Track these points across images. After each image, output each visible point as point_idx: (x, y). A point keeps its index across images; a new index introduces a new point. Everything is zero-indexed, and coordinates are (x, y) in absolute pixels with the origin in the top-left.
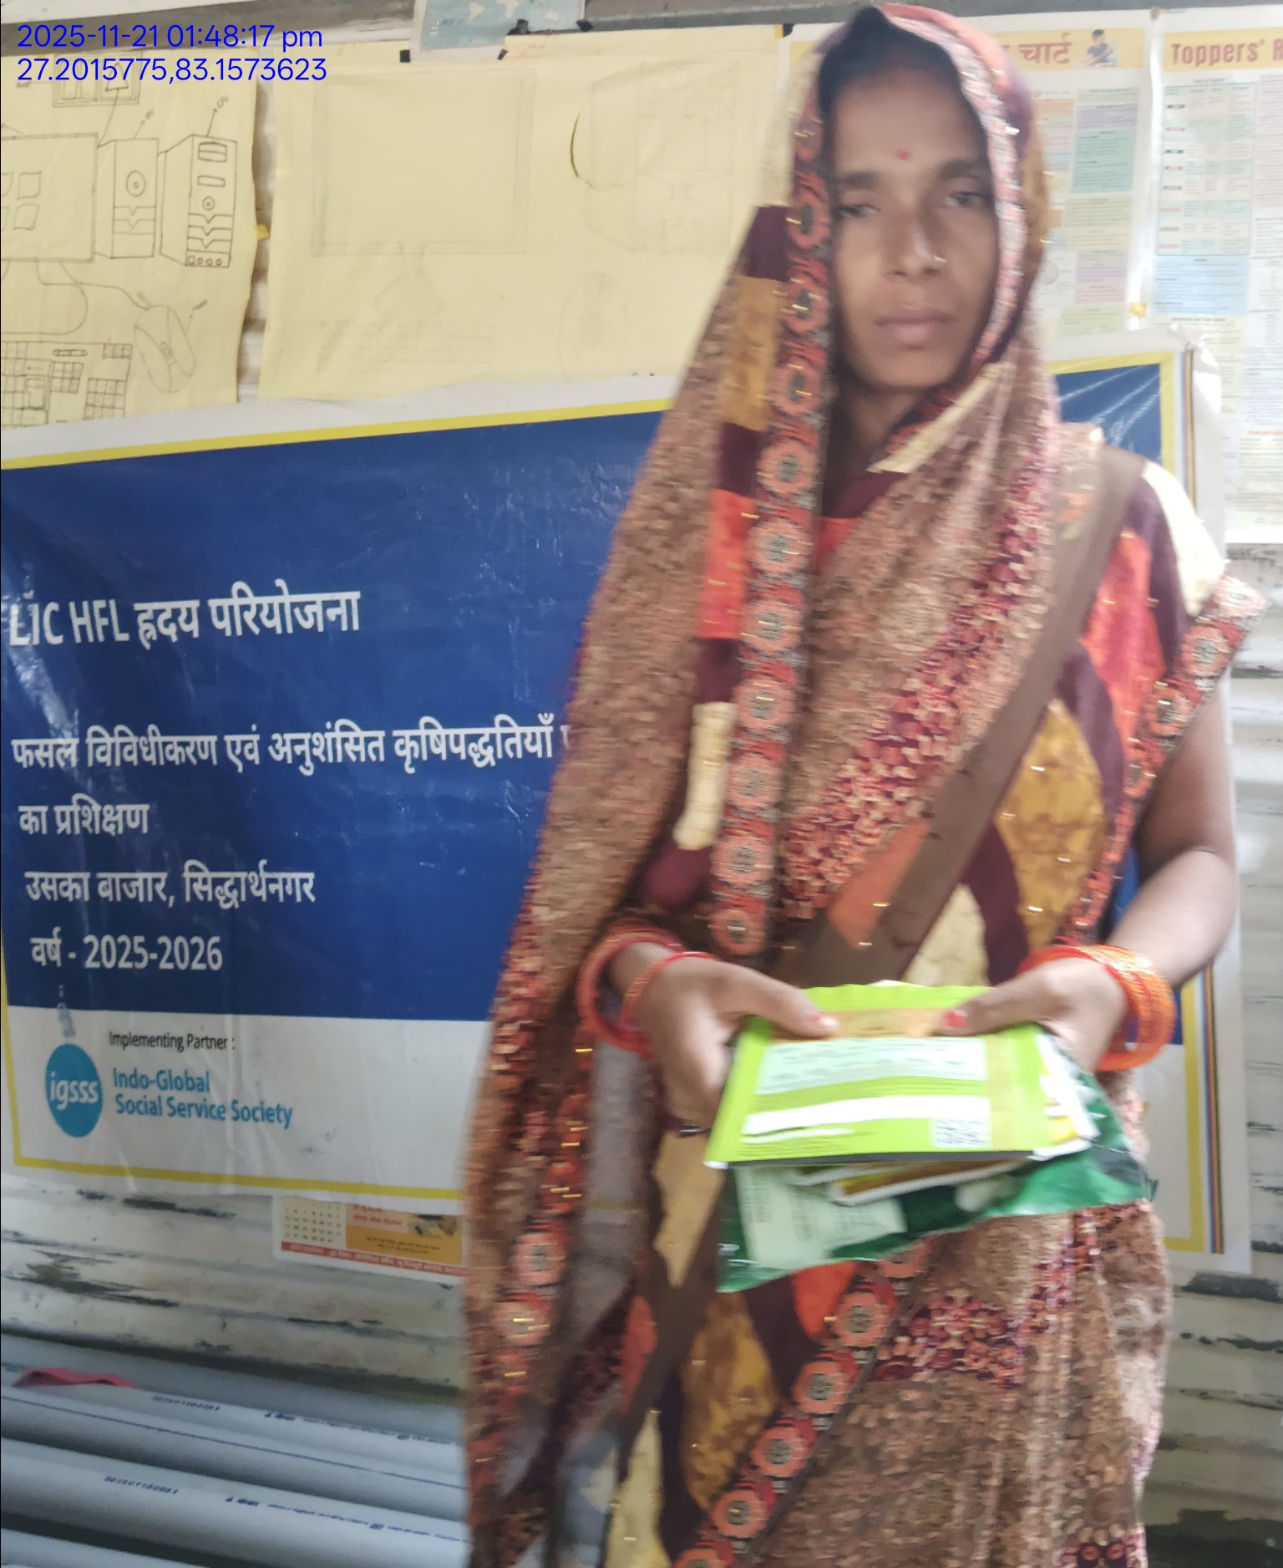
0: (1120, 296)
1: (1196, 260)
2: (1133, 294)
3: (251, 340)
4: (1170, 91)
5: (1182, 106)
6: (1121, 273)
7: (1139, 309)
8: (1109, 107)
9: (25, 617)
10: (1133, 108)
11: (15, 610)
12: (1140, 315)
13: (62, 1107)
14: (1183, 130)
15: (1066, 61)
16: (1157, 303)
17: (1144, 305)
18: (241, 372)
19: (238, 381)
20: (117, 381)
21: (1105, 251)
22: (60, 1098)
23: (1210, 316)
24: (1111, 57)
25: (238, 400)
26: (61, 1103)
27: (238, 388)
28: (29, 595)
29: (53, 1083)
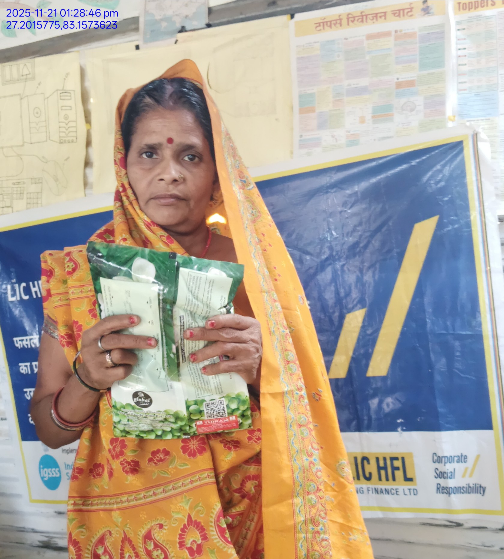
0: (443, 113)
1: (475, 95)
2: (449, 112)
3: (88, 171)
4: (458, 23)
5: (464, 29)
6: (443, 103)
7: (452, 118)
8: (432, 33)
9: (13, 290)
10: (443, 32)
11: (9, 287)
12: (453, 121)
13: (46, 479)
14: (465, 39)
15: (412, 15)
16: (460, 115)
17: (454, 116)
18: (86, 184)
19: (85, 189)
20: (38, 193)
21: (435, 95)
22: (45, 475)
23: (483, 118)
24: (431, 11)
25: (85, 195)
26: (46, 477)
27: (85, 191)
28: (14, 281)
29: (42, 470)
